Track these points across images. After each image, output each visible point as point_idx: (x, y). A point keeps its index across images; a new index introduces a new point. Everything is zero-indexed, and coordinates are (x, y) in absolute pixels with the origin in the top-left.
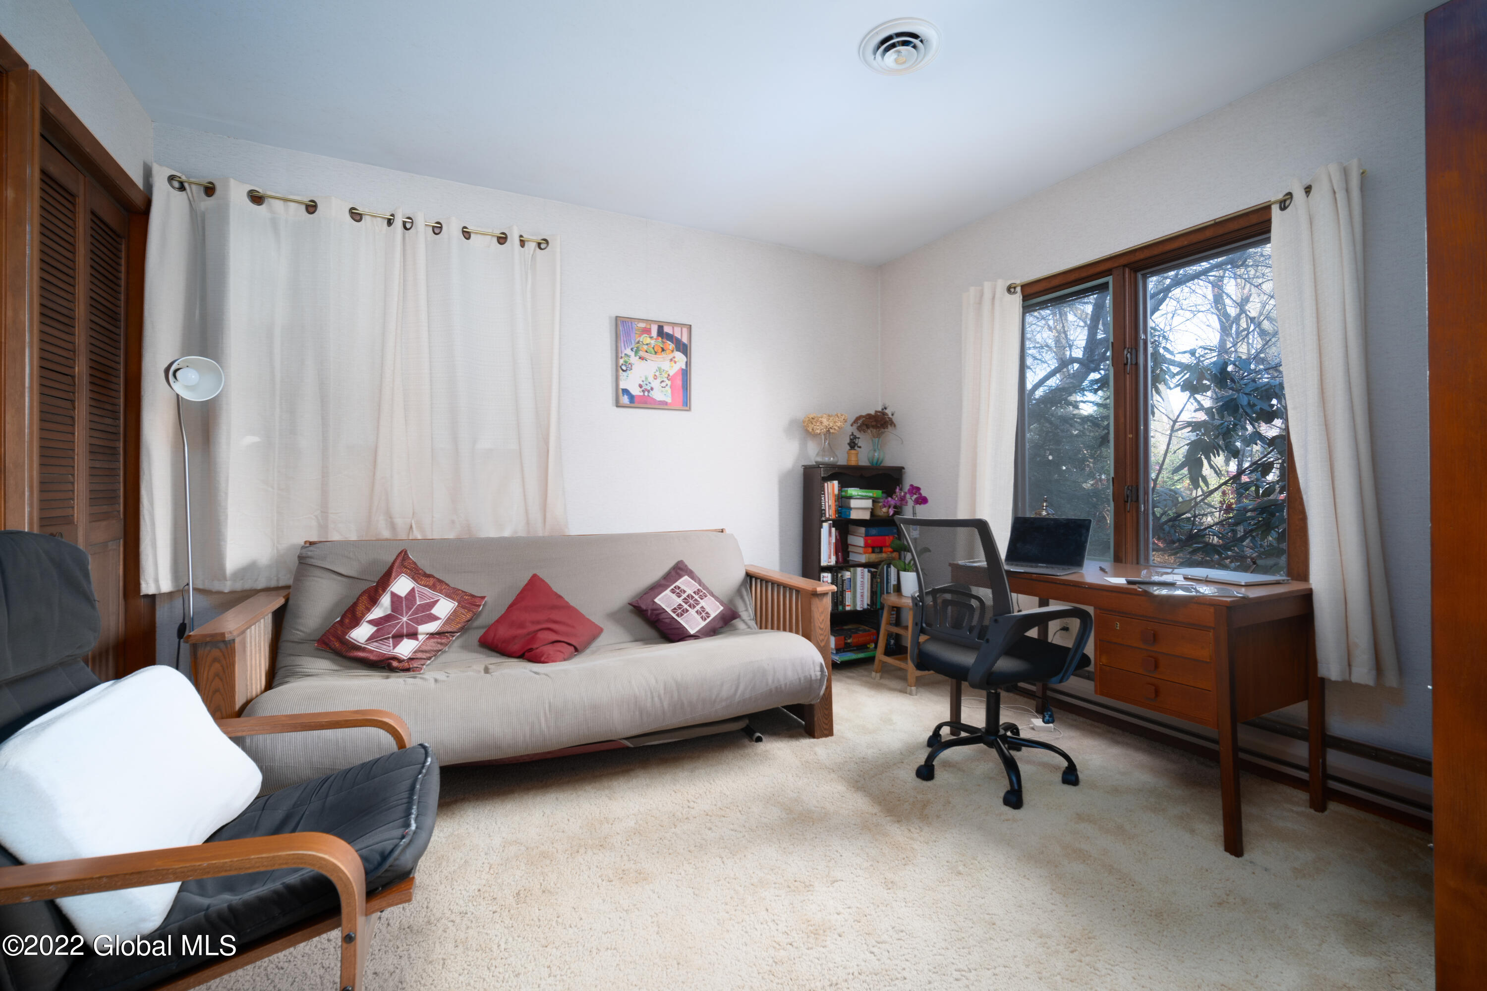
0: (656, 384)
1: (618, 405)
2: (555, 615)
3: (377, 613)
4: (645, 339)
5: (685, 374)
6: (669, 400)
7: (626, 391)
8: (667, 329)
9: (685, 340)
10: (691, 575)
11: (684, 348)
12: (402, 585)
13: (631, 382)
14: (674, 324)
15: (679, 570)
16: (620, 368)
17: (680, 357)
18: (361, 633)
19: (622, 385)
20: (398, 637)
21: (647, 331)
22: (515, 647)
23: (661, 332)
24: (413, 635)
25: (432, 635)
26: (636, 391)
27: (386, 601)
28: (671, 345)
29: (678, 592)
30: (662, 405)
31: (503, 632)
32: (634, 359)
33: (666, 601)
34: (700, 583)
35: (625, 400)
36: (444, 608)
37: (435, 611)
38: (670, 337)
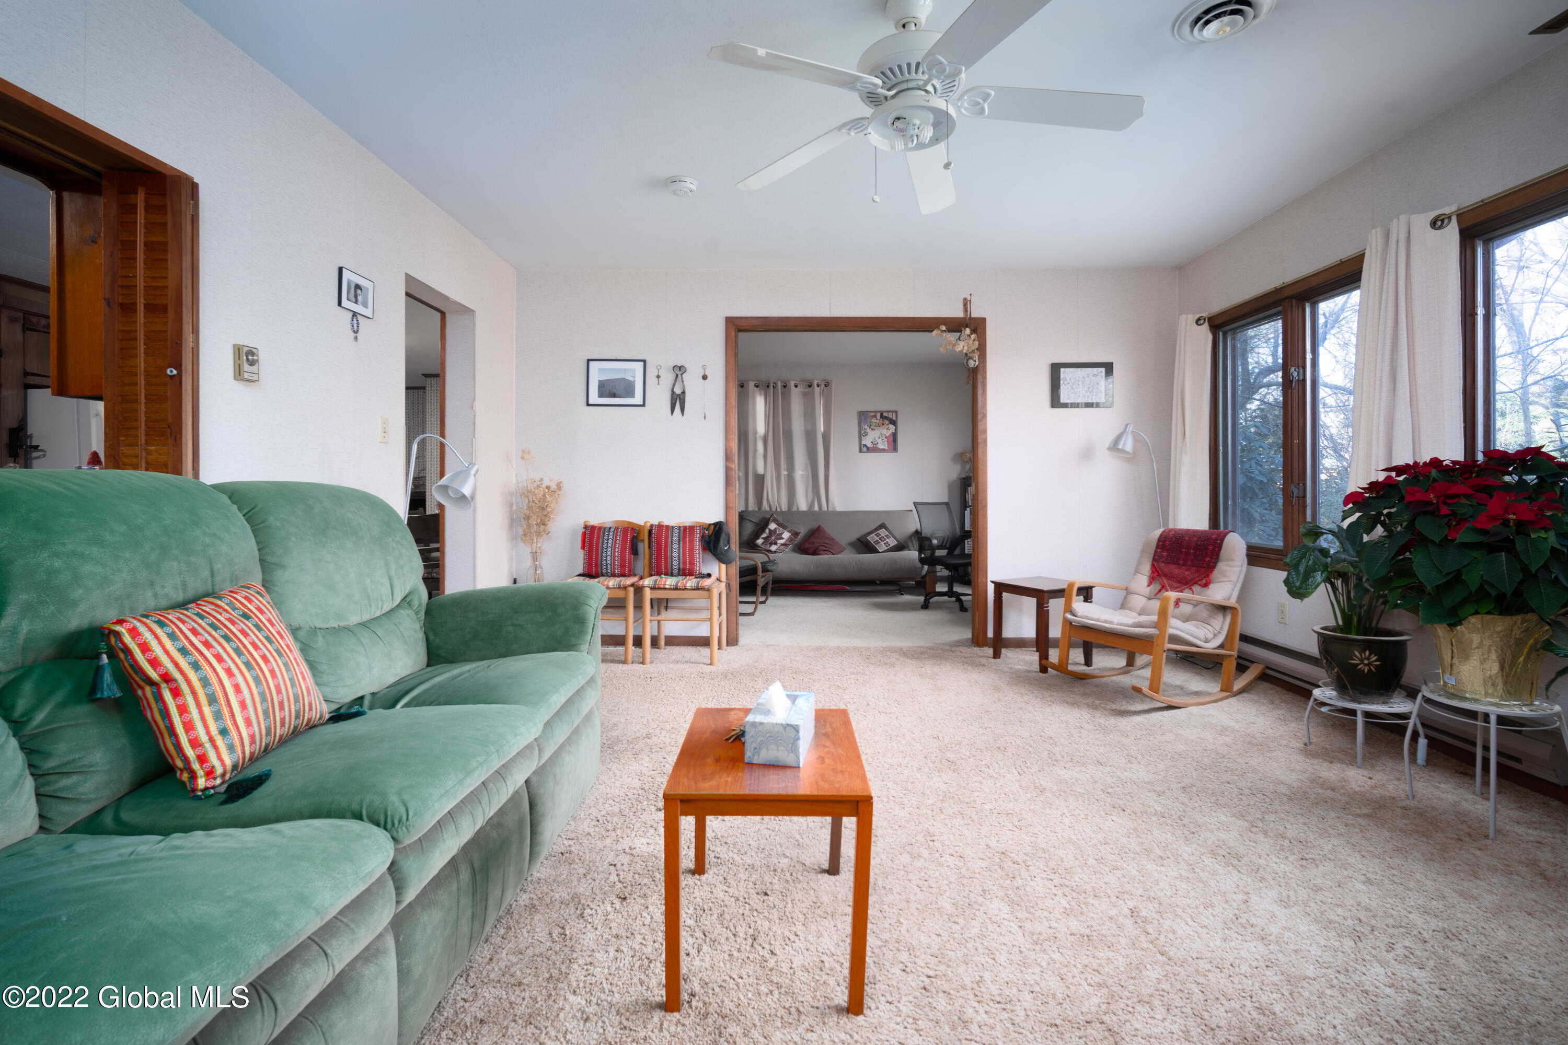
0: (879, 441)
1: (861, 451)
2: (826, 541)
3: (764, 535)
4: (874, 420)
5: (895, 435)
6: (886, 448)
7: (865, 445)
8: (885, 414)
9: (894, 418)
10: (887, 529)
11: (894, 423)
12: (773, 526)
13: (867, 441)
14: (888, 412)
15: (882, 526)
16: (861, 435)
17: (892, 427)
18: (760, 541)
19: (863, 443)
20: (771, 544)
21: (875, 416)
22: (811, 551)
23: (882, 416)
24: (776, 544)
25: (782, 545)
26: (870, 445)
27: (767, 531)
28: (887, 422)
29: (878, 535)
30: (883, 450)
31: (807, 545)
32: (869, 430)
33: (872, 538)
34: (890, 532)
35: (865, 449)
36: (786, 535)
37: (783, 536)
38: (887, 418)
